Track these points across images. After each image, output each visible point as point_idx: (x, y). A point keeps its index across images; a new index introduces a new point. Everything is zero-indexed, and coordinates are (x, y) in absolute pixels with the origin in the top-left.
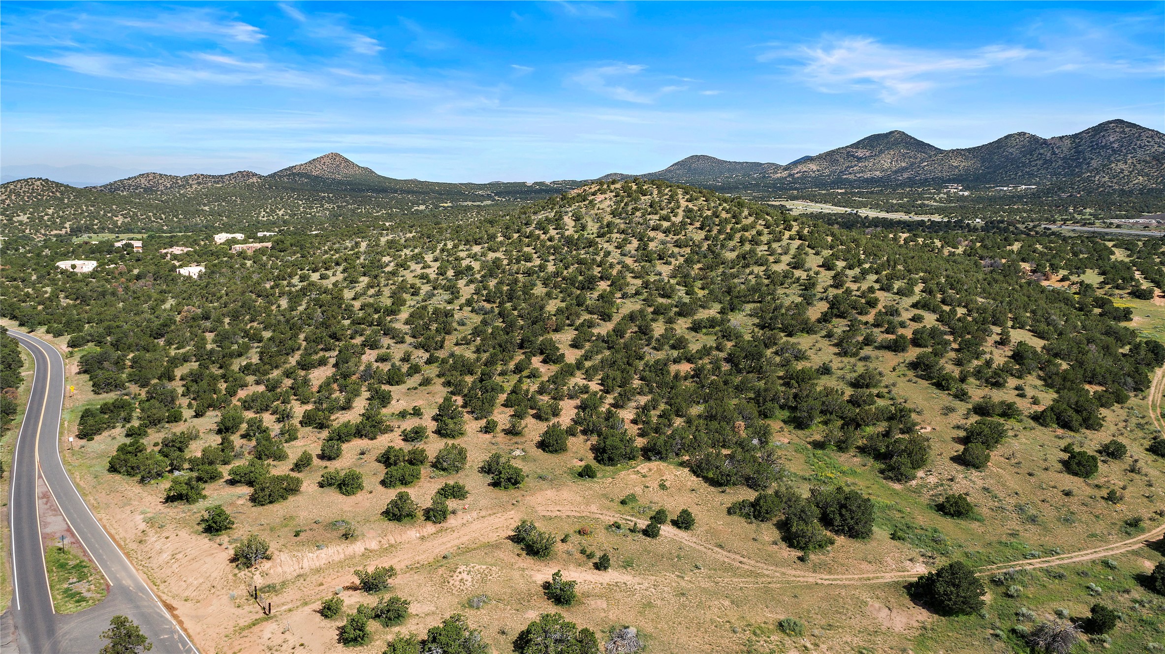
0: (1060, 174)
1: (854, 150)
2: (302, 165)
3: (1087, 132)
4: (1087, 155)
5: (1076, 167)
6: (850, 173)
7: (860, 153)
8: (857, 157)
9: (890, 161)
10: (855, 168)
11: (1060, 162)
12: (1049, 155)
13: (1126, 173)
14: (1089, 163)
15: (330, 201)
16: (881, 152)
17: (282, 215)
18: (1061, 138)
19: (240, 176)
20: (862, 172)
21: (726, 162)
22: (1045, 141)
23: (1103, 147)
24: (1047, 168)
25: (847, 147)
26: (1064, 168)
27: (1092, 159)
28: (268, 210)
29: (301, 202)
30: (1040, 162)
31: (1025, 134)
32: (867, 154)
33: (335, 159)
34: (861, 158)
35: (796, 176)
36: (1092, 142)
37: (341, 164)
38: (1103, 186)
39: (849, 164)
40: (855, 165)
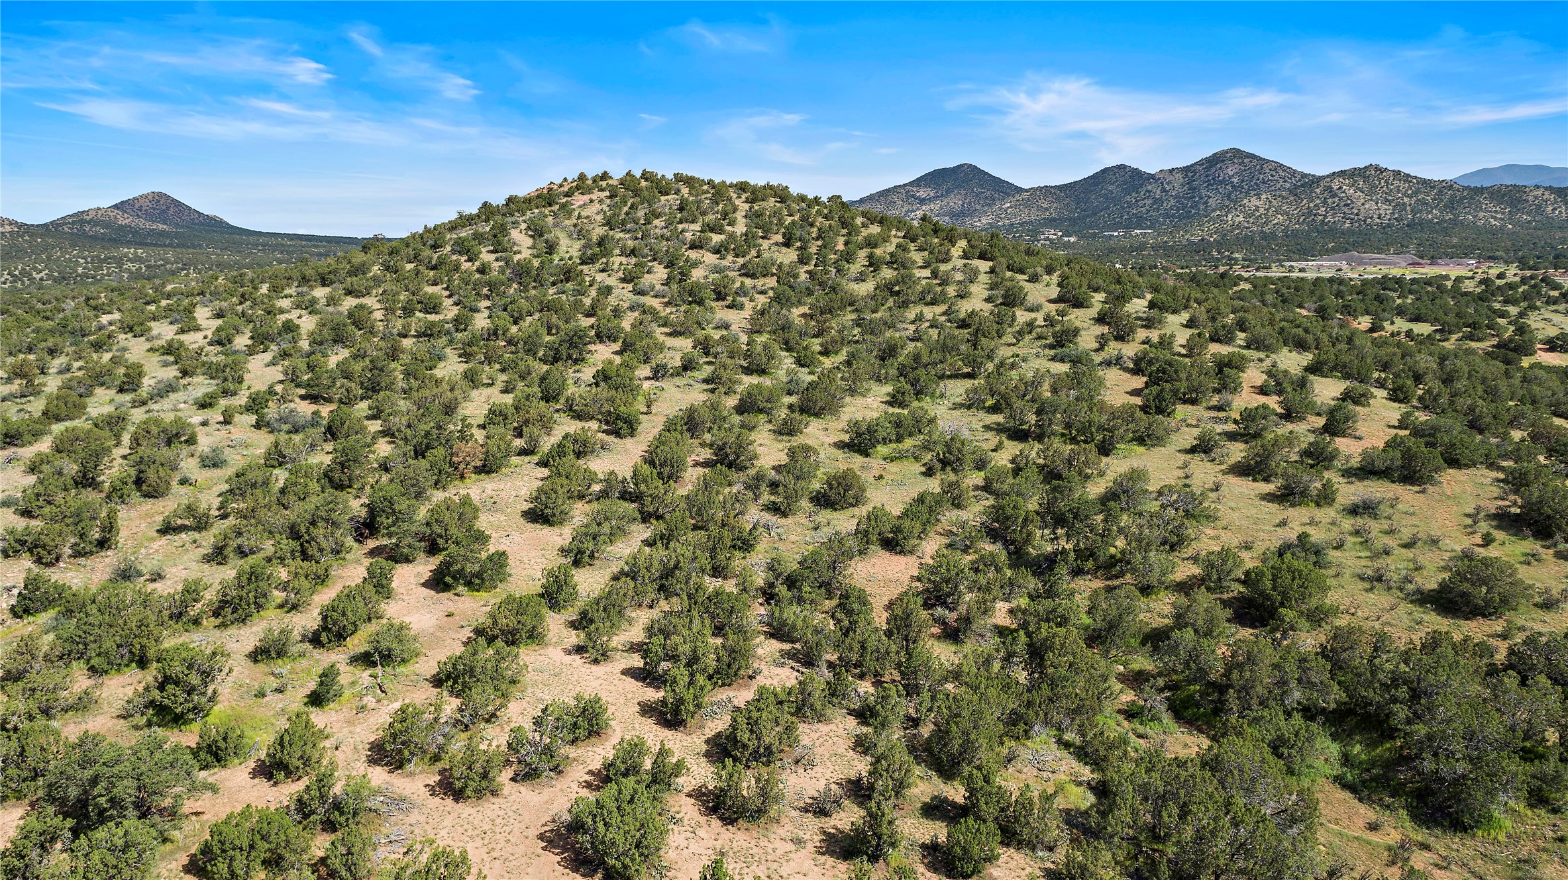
1: (914, 189)
3: (1200, 163)
4: (1204, 192)
5: (1192, 207)
7: (923, 193)
8: (918, 198)
9: (961, 202)
11: (1172, 202)
12: (1158, 192)
13: (1262, 211)
14: (1206, 203)
16: (949, 191)
18: (1171, 171)
22: (1152, 176)
23: (1221, 182)
24: (1158, 210)
25: (905, 185)
27: (1210, 197)
30: (1148, 202)
31: (1125, 167)
32: (932, 194)
34: (924, 199)
36: (1206, 176)
38: (1240, 226)
39: (910, 206)
40: (918, 209)
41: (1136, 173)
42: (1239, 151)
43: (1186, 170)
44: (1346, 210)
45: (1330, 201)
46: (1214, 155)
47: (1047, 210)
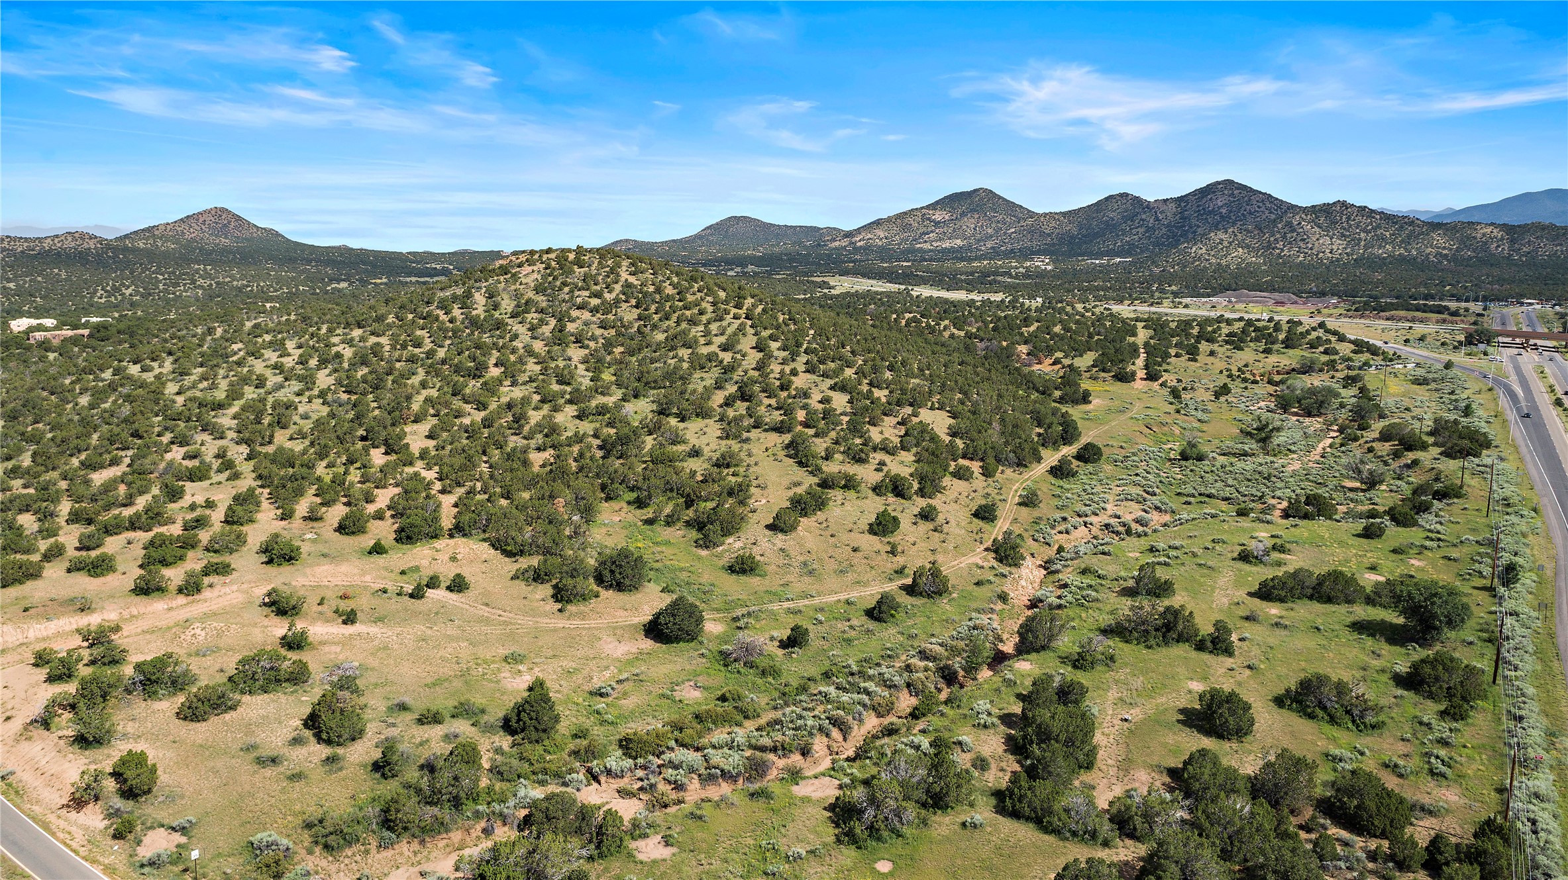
0: (1163, 244)
1: (931, 212)
2: (168, 224)
3: (1194, 193)
4: (1194, 222)
5: (1182, 237)
6: (926, 242)
7: (938, 216)
8: (934, 221)
9: (973, 226)
10: (931, 235)
11: (1164, 230)
12: (1151, 221)
14: (1195, 232)
15: (207, 275)
16: (963, 214)
17: (131, 295)
18: (1165, 201)
19: (70, 239)
20: (940, 240)
21: (774, 225)
22: (1148, 204)
23: (1211, 212)
24: (1150, 237)
25: (922, 208)
27: (1199, 227)
28: (108, 288)
29: (161, 277)
30: (1141, 230)
31: (1127, 195)
32: (947, 217)
33: (220, 216)
34: (939, 222)
35: (859, 244)
36: (1198, 206)
37: (229, 222)
39: (925, 229)
40: (932, 232)
41: (1137, 200)
42: (1232, 182)
44: (1301, 244)
45: (1289, 235)
46: (1207, 186)
47: (1049, 235)
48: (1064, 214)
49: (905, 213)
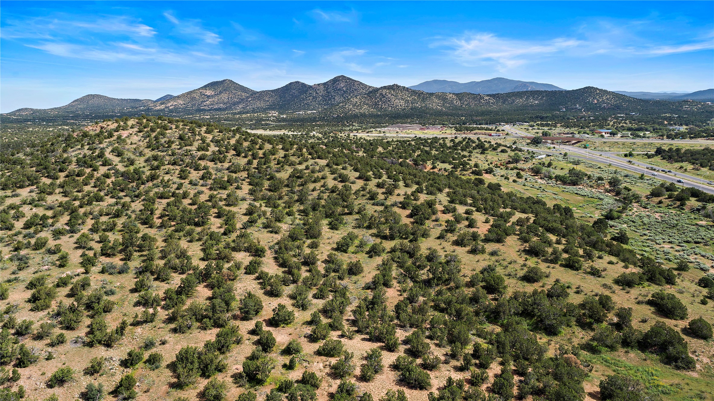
1: (203, 91)
3: (330, 81)
4: (333, 94)
6: (205, 106)
7: (208, 93)
8: (206, 95)
9: (227, 97)
10: (207, 102)
11: (321, 98)
12: (314, 94)
13: (358, 103)
14: (334, 98)
16: (221, 92)
18: (319, 85)
20: (212, 104)
22: (311, 87)
23: (339, 90)
25: (199, 89)
26: (323, 101)
30: (311, 98)
31: (299, 82)
32: (213, 93)
34: (209, 96)
36: (333, 87)
38: (351, 110)
39: (203, 100)
40: (207, 101)
41: (304, 85)
42: (344, 76)
43: (325, 84)
46: (335, 78)
47: (268, 101)
48: (272, 91)
49: (191, 92)
